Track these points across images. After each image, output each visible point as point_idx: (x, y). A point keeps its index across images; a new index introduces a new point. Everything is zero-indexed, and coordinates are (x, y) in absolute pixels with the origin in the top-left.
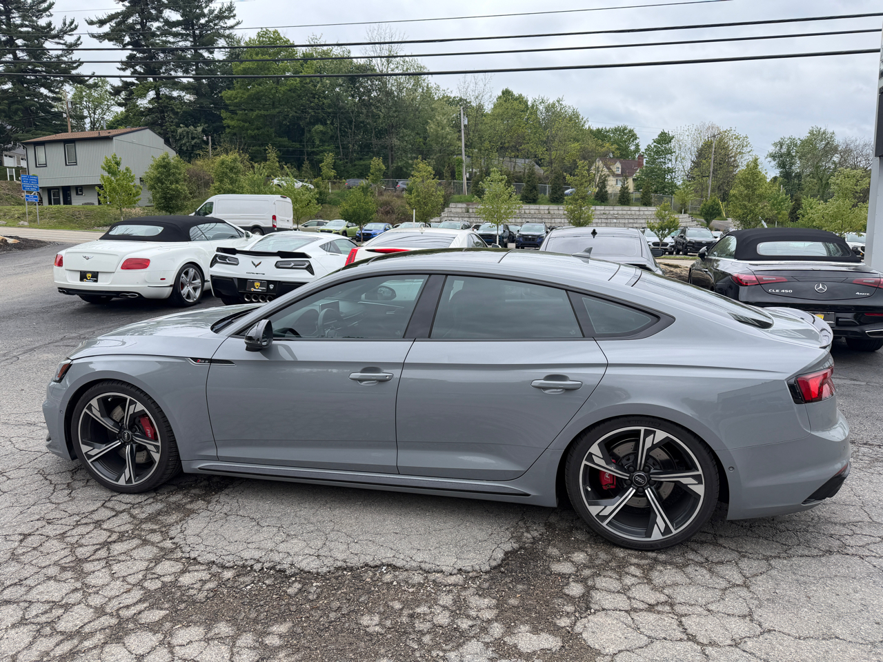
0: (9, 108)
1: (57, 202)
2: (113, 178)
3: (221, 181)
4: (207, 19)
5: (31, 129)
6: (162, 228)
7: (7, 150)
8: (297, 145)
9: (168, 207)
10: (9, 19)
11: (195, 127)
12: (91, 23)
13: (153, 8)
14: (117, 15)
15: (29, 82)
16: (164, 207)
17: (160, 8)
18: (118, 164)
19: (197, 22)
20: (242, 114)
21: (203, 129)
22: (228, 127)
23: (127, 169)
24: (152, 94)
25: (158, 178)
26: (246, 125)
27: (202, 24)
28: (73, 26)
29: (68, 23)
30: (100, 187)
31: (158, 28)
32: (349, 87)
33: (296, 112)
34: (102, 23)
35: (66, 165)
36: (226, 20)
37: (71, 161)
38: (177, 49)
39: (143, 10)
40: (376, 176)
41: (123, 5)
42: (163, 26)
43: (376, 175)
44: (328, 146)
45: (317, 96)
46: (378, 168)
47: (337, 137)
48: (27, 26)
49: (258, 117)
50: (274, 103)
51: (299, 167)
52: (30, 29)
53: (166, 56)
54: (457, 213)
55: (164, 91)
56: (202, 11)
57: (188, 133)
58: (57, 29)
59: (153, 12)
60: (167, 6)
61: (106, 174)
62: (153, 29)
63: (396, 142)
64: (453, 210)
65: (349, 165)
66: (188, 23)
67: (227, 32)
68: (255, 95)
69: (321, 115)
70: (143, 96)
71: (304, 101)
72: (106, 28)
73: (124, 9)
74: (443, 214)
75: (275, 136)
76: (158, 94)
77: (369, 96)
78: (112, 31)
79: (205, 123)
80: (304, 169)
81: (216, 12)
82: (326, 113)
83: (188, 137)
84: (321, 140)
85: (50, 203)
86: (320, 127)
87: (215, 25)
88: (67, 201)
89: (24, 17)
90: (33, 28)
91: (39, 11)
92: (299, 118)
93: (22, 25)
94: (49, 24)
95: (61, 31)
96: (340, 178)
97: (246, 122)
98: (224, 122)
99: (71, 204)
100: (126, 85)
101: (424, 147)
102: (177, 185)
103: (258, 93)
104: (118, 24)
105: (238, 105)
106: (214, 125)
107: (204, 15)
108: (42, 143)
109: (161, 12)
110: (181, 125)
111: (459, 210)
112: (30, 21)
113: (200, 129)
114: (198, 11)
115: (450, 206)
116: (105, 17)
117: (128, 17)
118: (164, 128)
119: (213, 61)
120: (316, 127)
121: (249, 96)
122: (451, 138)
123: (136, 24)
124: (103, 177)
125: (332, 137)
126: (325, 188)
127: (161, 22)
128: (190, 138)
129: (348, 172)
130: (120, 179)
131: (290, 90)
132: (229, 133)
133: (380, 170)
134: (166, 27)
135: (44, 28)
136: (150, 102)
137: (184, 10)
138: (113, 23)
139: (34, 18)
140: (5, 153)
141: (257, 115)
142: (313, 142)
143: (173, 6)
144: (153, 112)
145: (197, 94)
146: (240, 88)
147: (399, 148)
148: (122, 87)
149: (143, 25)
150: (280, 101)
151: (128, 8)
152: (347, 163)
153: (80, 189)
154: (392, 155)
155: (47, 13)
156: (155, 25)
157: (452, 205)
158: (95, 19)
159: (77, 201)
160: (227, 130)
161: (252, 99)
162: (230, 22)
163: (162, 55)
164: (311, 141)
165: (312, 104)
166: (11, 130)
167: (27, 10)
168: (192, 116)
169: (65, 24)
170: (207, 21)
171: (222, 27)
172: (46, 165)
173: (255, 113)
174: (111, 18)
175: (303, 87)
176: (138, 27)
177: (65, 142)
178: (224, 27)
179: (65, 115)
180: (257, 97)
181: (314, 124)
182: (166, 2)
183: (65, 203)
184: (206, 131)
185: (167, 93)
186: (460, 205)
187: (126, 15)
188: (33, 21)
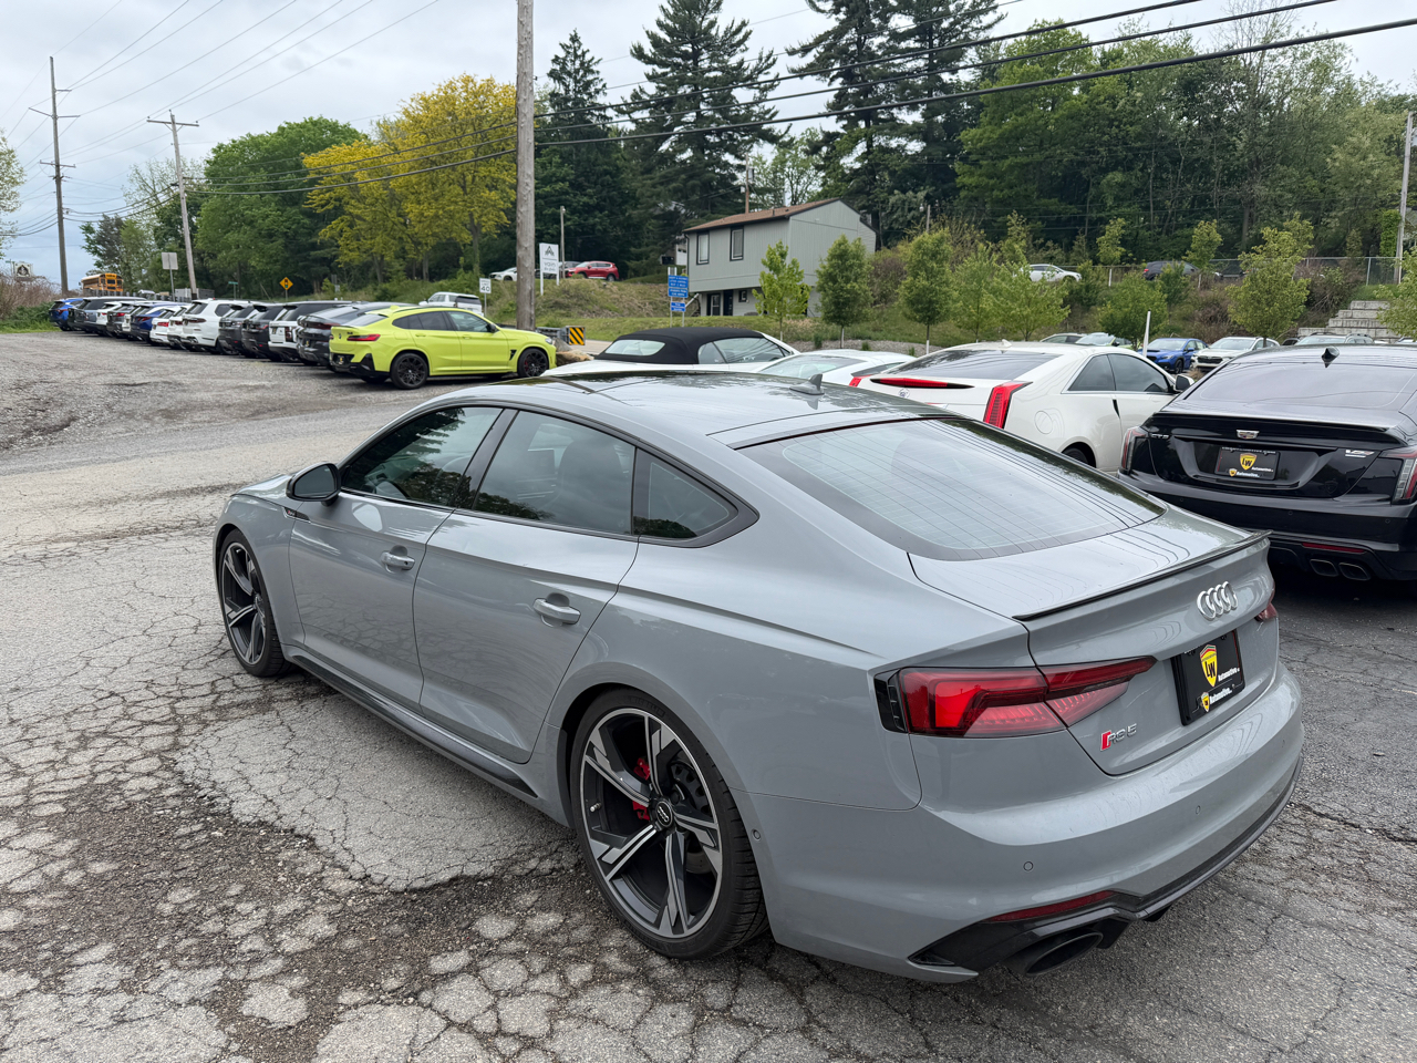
0: (685, 185)
1: (717, 312)
2: (775, 277)
3: (916, 276)
4: (952, 20)
5: (706, 211)
6: (663, 344)
7: (679, 242)
8: (1074, 209)
9: (839, 317)
10: (696, 63)
11: (916, 193)
12: (792, 53)
13: (876, 16)
14: (828, 34)
15: (713, 147)
16: (835, 317)
17: (886, 12)
18: (783, 255)
19: (937, 27)
20: (988, 164)
21: (927, 194)
22: (964, 186)
23: (794, 262)
24: (861, 148)
25: (830, 274)
26: (992, 182)
27: (944, 29)
28: (771, 60)
29: (764, 55)
30: (759, 289)
31: (880, 46)
32: (1180, 102)
33: (1076, 154)
34: (805, 50)
35: (731, 260)
36: (982, 17)
37: (737, 254)
38: (903, 74)
39: (861, 20)
40: (1202, 254)
41: (837, 19)
42: (888, 41)
43: (1202, 252)
44: (1129, 206)
45: (1116, 123)
46: (1207, 239)
47: (1148, 190)
48: (715, 69)
49: (1011, 168)
50: (1042, 142)
51: (1069, 248)
52: (719, 74)
53: (887, 87)
54: (1365, 320)
55: (880, 140)
56: (948, 9)
57: (904, 201)
58: (751, 68)
59: (876, 21)
60: (894, 10)
61: (767, 271)
62: (874, 48)
63: (1260, 190)
64: (1357, 314)
65: (1164, 236)
66: (923, 31)
67: (982, 35)
68: (1011, 131)
69: (1121, 152)
70: (849, 151)
71: (1092, 134)
72: (810, 58)
73: (837, 24)
74: (1331, 323)
75: (1038, 198)
76: (869, 146)
77: (1220, 112)
78: (817, 59)
79: (932, 184)
80: (1075, 248)
81: (967, 7)
82: (1130, 149)
83: (903, 209)
84: (1116, 198)
85: (709, 314)
86: (1117, 177)
87: (964, 27)
88: (728, 312)
89: (712, 58)
90: (723, 72)
91: (732, 46)
92: (1082, 164)
93: (710, 69)
94: (741, 63)
95: (756, 69)
96: (1139, 262)
97: (992, 178)
98: (957, 181)
99: (731, 314)
100: (830, 137)
101: (1321, 195)
102: (855, 284)
103: (1016, 128)
104: (828, 48)
105: (983, 152)
106: (945, 186)
107: (947, 14)
108: (706, 231)
109: (886, 20)
110: (896, 192)
111: (1373, 315)
112: (719, 62)
113: (921, 195)
114: (940, 9)
115: (1352, 306)
116: (811, 41)
117: (842, 36)
118: (871, 197)
119: (957, 86)
120: (1110, 176)
121: (1001, 137)
122: (1380, 175)
123: (850, 44)
124: (763, 275)
125: (1137, 191)
126: (1097, 279)
127: (885, 36)
128: (906, 210)
129: (1159, 250)
130: (783, 278)
131: (1068, 117)
132: (964, 198)
133: (1210, 243)
134: (891, 43)
135: (734, 69)
136: (857, 160)
137: (917, 12)
138: (820, 49)
139: (726, 57)
140: (677, 247)
141: (1009, 166)
142: (1102, 202)
143: (904, 7)
144: (860, 175)
145: (924, 140)
146: (990, 123)
147: (1265, 202)
148: (822, 141)
149: (860, 44)
150: (1051, 138)
151: (842, 22)
152: (1160, 234)
153: (744, 293)
154: (1250, 215)
155: (742, 47)
156: (875, 42)
157: (1355, 304)
158: (797, 47)
159: (740, 310)
160: (963, 194)
161: (1007, 140)
162: (987, 19)
163: (882, 86)
164: (1099, 198)
165: (1106, 138)
166: (685, 214)
167: (719, 48)
168: (913, 174)
169: (761, 59)
170: (951, 24)
171: (974, 29)
172: (708, 262)
173: (1008, 162)
174: (818, 41)
175: (1094, 109)
176: (853, 48)
177: (733, 227)
178: (977, 29)
179: (743, 190)
180: (1016, 136)
181: (1105, 171)
182: (895, 4)
183: (725, 314)
184: (931, 197)
185: (883, 144)
186: (1374, 305)
187: (838, 33)
188: (723, 61)
